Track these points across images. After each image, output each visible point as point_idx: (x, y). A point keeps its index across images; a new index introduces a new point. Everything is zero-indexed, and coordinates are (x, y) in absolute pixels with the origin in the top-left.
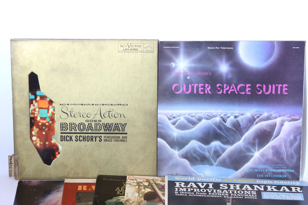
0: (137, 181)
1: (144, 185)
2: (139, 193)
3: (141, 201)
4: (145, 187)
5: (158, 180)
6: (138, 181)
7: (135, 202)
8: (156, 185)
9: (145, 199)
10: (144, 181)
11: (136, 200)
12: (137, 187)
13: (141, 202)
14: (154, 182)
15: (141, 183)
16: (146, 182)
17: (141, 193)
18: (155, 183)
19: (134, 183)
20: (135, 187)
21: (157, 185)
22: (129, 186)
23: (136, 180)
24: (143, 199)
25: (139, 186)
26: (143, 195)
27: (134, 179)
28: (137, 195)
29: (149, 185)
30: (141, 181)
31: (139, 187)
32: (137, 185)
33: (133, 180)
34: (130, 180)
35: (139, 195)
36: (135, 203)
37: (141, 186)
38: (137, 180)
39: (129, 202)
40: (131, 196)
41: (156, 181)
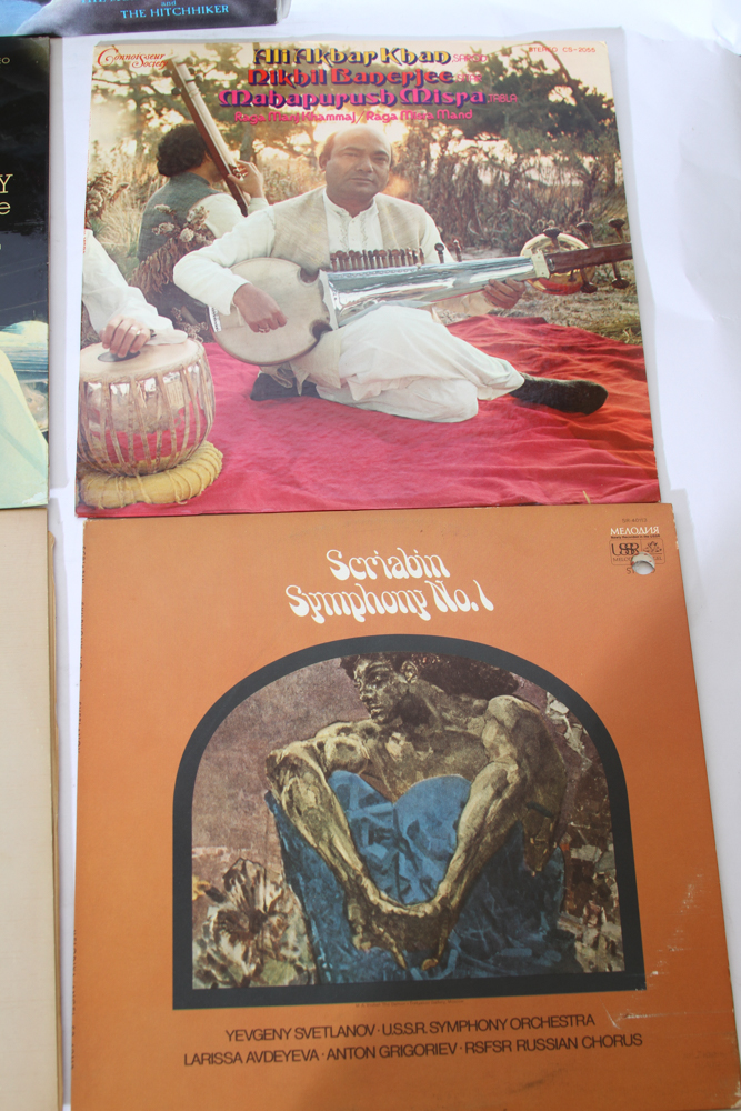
0: (130, 73)
1: (158, 96)
2: (138, 135)
3: (150, 179)
4: (163, 103)
5: (207, 63)
6: (134, 76)
7: (124, 186)
8: (203, 91)
9: (162, 172)
10: (155, 74)
11: (131, 175)
12: (132, 105)
13: (146, 185)
14: (192, 72)
15: (146, 81)
16: (166, 75)
17: (149, 139)
18: (197, 80)
19: (118, 83)
20: (126, 107)
21: (205, 86)
22: (103, 104)
23: (125, 66)
24: (153, 169)
25: (139, 99)
26: (156, 149)
27: (120, 63)
28: (131, 147)
29: (175, 92)
30: (146, 71)
31: (139, 103)
32: (131, 96)
33: (115, 69)
34: (106, 68)
35: (140, 149)
36: (125, 191)
37: (148, 96)
38: (131, 69)
39: (104, 192)
40: (112, 155)
41: (202, 66)
